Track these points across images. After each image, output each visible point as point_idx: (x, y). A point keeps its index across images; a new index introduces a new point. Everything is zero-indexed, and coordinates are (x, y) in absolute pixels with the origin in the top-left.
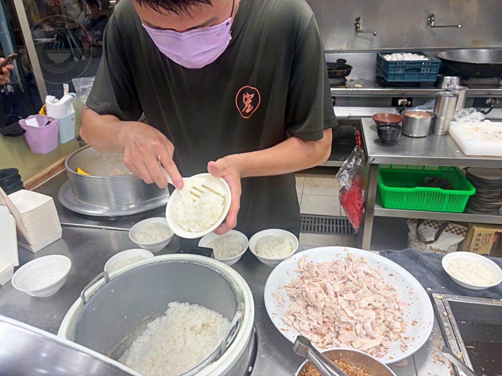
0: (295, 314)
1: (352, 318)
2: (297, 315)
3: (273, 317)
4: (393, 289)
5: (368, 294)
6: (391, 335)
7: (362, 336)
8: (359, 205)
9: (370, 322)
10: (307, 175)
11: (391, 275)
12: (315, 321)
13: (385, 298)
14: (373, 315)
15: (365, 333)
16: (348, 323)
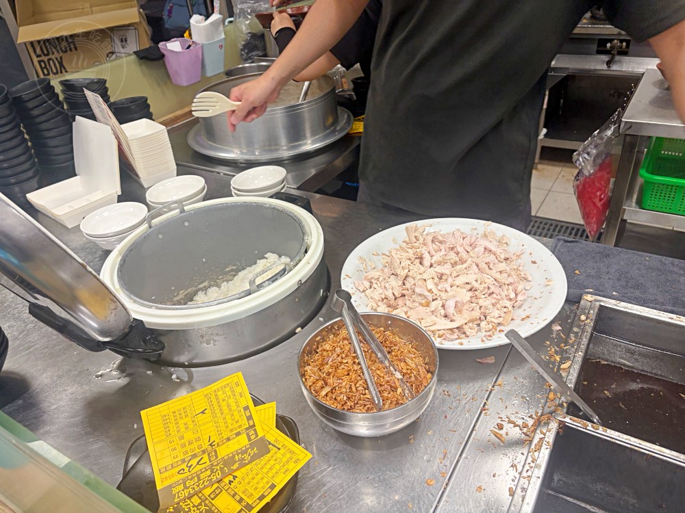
0: (373, 280)
1: (430, 291)
2: (374, 282)
3: (344, 279)
4: (526, 279)
5: (472, 272)
6: (483, 324)
7: (438, 315)
8: (601, 200)
9: (454, 301)
10: (567, 164)
11: (534, 262)
12: (390, 291)
13: (495, 280)
14: (467, 296)
15: (443, 312)
16: (425, 297)
